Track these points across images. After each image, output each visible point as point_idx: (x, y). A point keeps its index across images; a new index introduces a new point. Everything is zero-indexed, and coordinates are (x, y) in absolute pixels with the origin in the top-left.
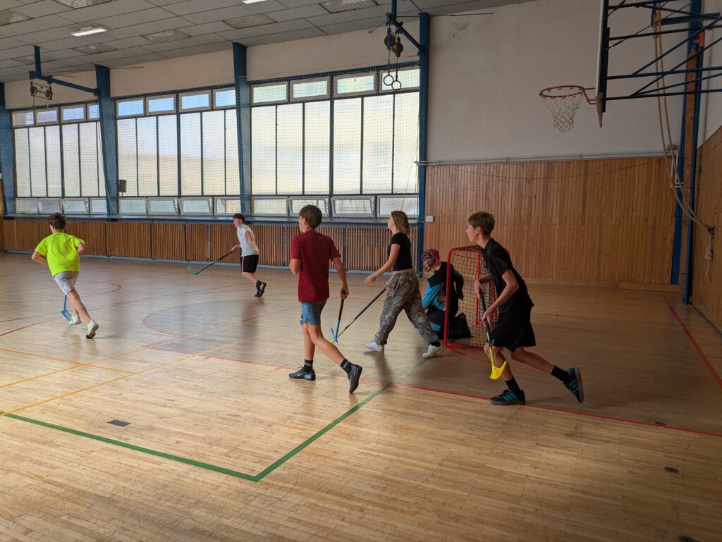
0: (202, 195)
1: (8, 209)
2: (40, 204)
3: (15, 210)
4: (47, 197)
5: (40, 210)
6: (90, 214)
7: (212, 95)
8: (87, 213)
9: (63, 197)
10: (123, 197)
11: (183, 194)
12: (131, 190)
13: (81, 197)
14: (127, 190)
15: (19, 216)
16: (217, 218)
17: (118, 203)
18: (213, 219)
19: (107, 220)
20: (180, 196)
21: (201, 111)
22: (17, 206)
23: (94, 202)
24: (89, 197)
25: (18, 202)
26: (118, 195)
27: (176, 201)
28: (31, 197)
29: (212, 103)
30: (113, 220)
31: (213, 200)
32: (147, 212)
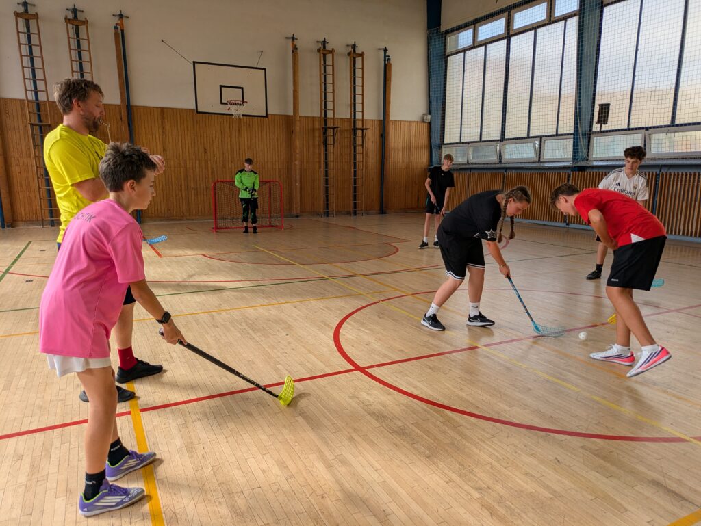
1: (434, 160)
2: (471, 152)
4: (481, 141)
5: (471, 158)
6: (539, 162)
8: (536, 160)
9: (503, 139)
10: (599, 131)
12: (615, 120)
13: (528, 137)
14: (609, 120)
19: (572, 168)
23: (548, 144)
24: (541, 137)
25: (444, 150)
26: (591, 130)
28: (461, 143)
30: (582, 169)
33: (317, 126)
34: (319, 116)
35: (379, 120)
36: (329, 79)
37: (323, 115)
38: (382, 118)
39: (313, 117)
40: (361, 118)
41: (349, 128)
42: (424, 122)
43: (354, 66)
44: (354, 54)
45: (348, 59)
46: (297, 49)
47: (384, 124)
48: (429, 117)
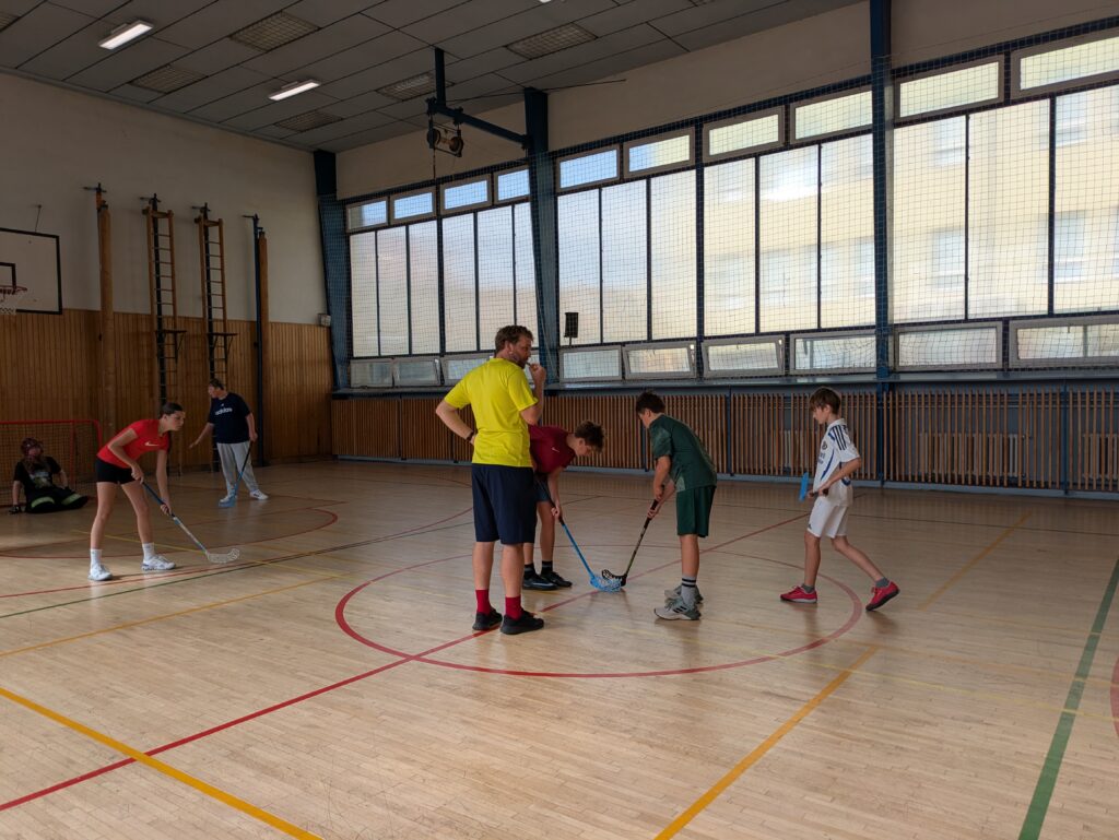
0: (757, 332)
1: (341, 381)
2: (397, 367)
3: (349, 381)
4: (411, 355)
5: (398, 379)
7: (787, 114)
9: (443, 353)
10: (571, 348)
11: (708, 332)
12: (588, 332)
13: (479, 351)
14: (580, 332)
15: (355, 391)
16: (793, 382)
17: (558, 359)
18: (785, 383)
20: (700, 338)
21: (756, 153)
22: (353, 375)
25: (355, 366)
26: (558, 344)
27: (692, 347)
28: (380, 357)
29: (787, 132)
30: (556, 393)
31: (787, 340)
32: (623, 373)
33: (144, 328)
34: (149, 312)
35: (252, 322)
36: (165, 256)
37: (156, 313)
38: (255, 319)
39: (137, 314)
40: (221, 317)
41: (200, 332)
42: (321, 325)
43: (207, 238)
44: (204, 221)
45: (196, 228)
46: (107, 206)
47: (258, 328)
48: (328, 318)
